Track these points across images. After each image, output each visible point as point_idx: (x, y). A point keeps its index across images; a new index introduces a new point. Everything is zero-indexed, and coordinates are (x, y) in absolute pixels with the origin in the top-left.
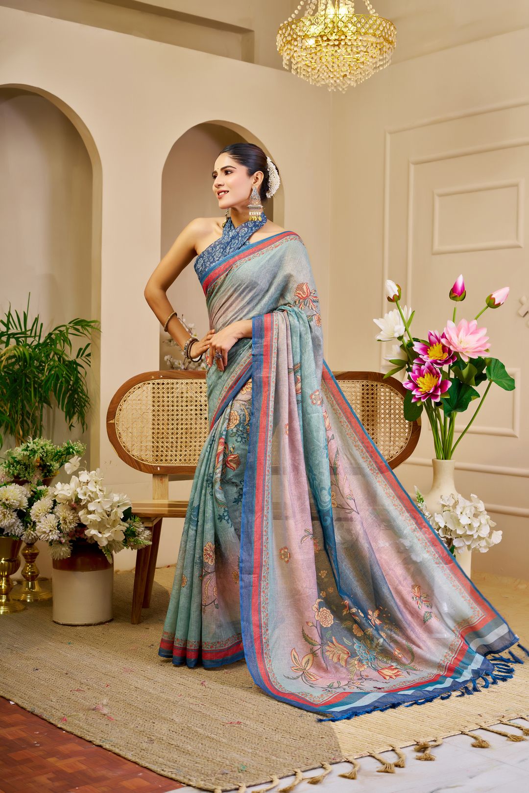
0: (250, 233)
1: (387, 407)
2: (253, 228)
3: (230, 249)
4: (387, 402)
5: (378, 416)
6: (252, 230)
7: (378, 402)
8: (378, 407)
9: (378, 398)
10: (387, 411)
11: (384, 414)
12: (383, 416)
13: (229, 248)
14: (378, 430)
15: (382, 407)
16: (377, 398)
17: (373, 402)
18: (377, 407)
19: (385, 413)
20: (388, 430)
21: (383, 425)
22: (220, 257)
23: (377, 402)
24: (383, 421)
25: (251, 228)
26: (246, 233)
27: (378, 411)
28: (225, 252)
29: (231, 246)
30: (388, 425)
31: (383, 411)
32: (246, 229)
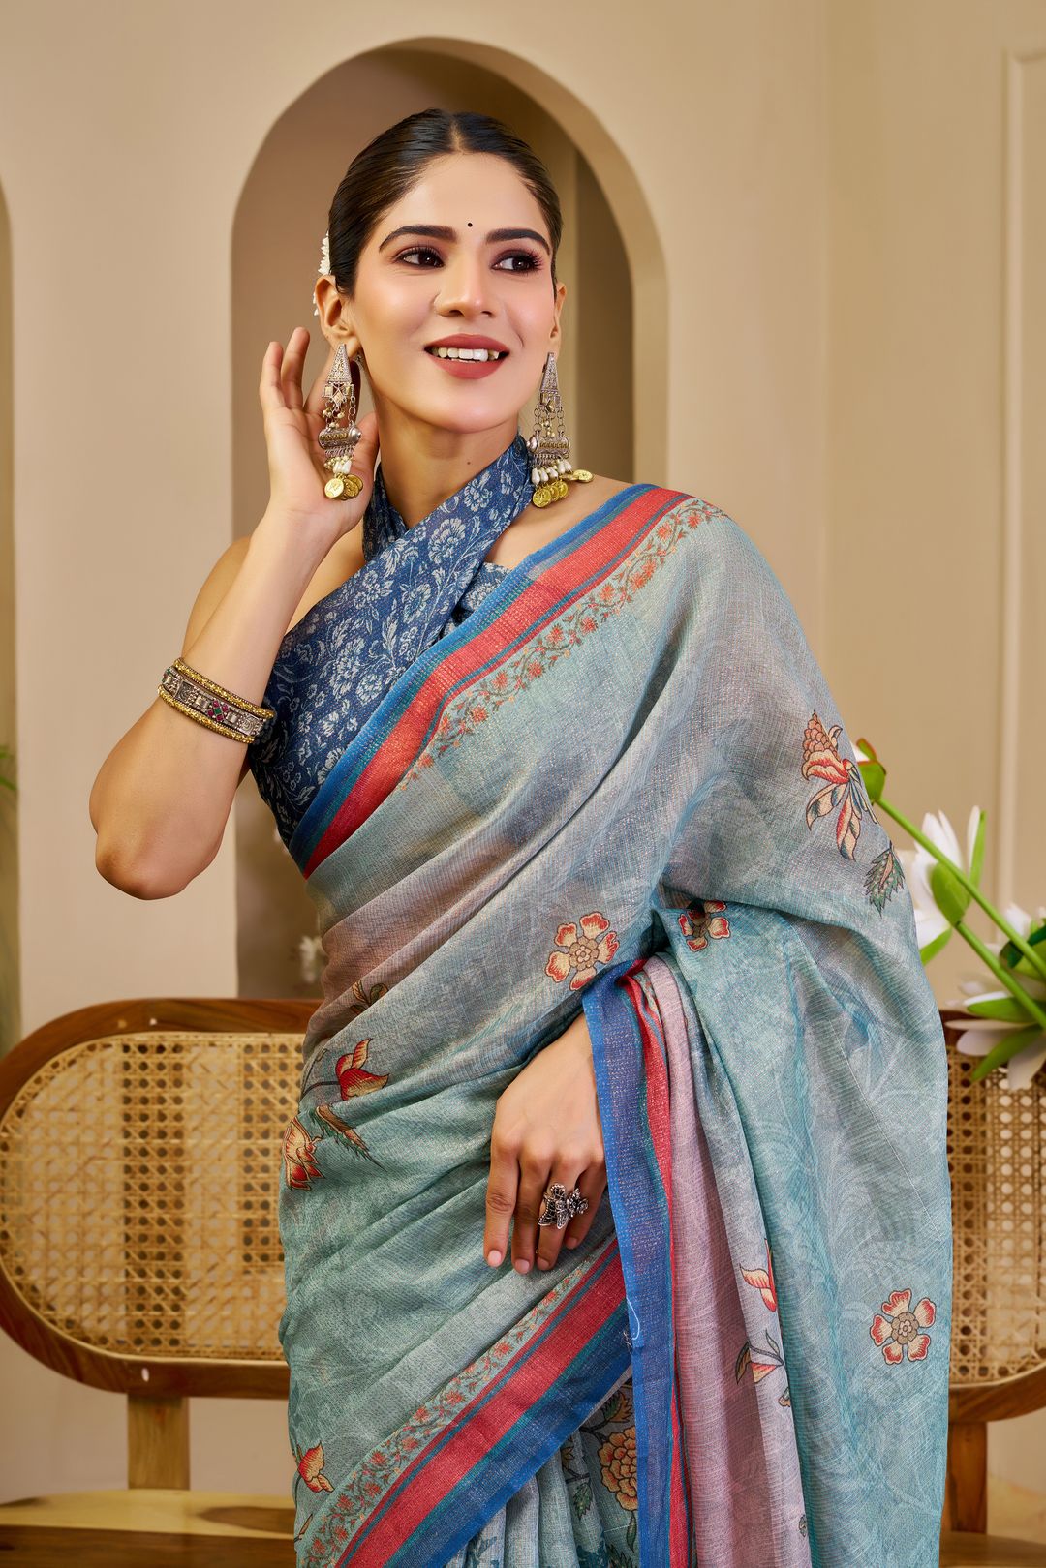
0: (479, 539)
1: (1026, 1152)
2: (493, 515)
3: (398, 632)
4: (1026, 1134)
5: (990, 1188)
6: (487, 524)
7: (989, 1134)
8: (990, 1151)
9: (989, 1117)
10: (1026, 1171)
11: (1011, 1179)
12: (1007, 1189)
13: (394, 627)
14: (991, 1243)
15: (1006, 1152)
16: (984, 1117)
17: (967, 1133)
18: (984, 1151)
19: (1014, 1178)
20: (1028, 1245)
21: (1007, 1225)
22: (356, 682)
23: (984, 1134)
24: (1007, 1207)
25: (483, 514)
26: (464, 544)
27: (990, 1170)
28: (379, 650)
29: (399, 617)
30: (1028, 1227)
31: (1006, 1170)
32: (458, 524)
